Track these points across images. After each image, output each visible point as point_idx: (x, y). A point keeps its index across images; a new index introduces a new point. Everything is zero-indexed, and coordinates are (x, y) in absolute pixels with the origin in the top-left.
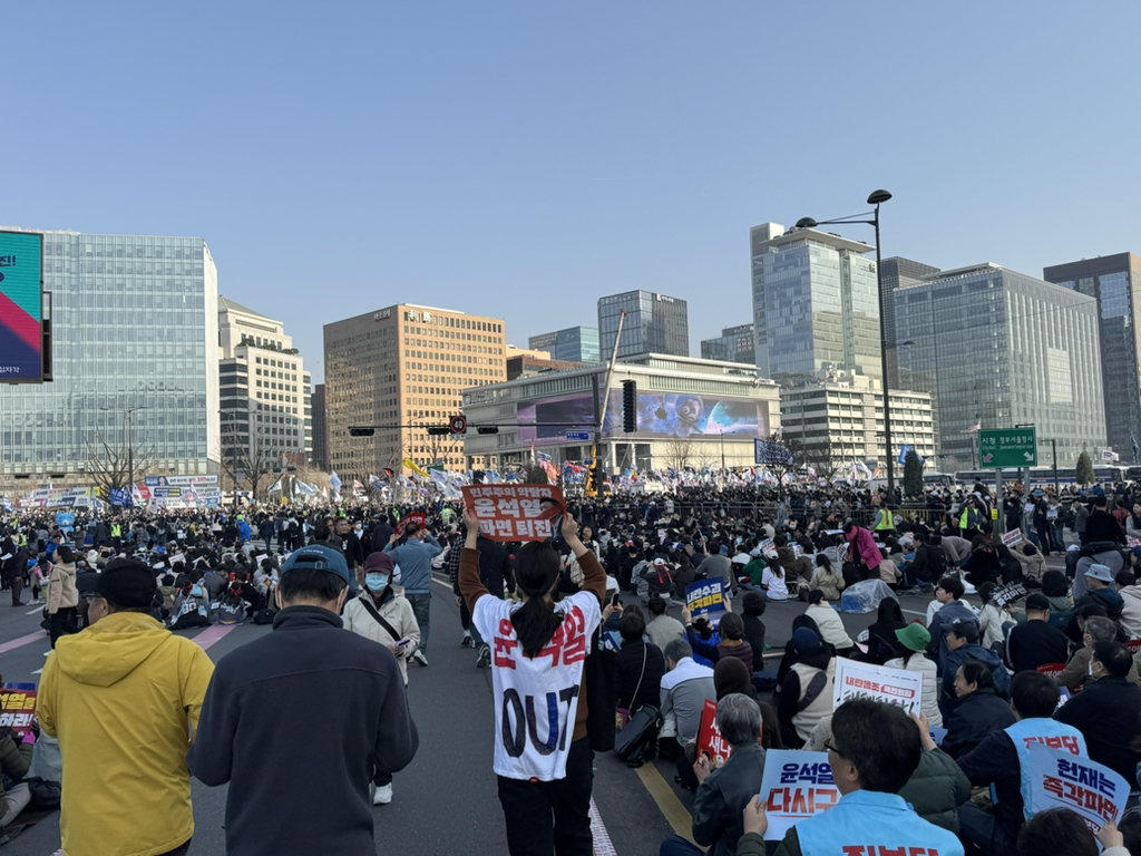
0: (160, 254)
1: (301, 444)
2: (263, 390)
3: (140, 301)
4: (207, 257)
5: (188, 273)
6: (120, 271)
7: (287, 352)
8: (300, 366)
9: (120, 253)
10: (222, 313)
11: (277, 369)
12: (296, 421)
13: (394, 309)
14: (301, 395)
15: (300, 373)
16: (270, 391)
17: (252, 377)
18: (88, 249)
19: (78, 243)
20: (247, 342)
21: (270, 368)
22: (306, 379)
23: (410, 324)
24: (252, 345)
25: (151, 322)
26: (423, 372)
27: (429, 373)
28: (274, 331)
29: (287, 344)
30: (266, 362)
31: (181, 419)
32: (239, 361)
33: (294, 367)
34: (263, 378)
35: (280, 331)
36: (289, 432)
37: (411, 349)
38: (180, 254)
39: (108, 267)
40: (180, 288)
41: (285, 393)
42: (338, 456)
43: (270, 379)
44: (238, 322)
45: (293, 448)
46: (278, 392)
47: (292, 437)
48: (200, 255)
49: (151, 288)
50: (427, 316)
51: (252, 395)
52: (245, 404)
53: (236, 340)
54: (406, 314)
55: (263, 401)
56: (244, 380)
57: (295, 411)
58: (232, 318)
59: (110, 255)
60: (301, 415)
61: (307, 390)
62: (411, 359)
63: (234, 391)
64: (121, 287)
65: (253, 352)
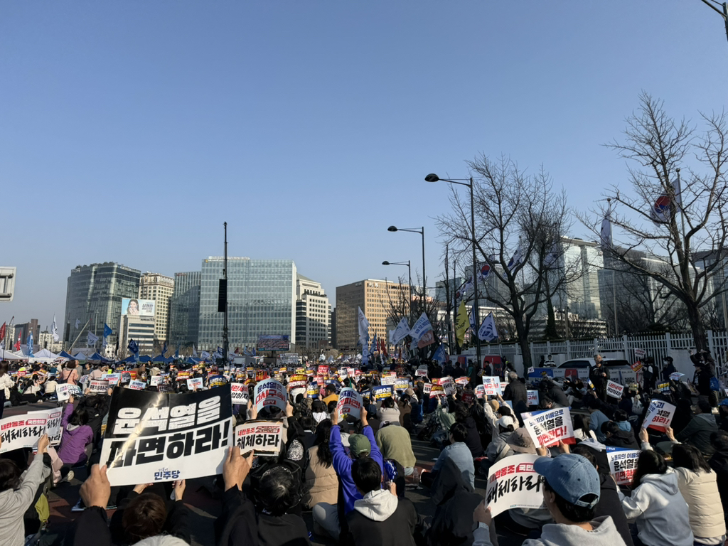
0: (277, 266)
1: (327, 335)
2: (312, 312)
3: (269, 283)
4: (293, 265)
5: (287, 273)
6: (263, 272)
7: (322, 296)
8: (327, 302)
9: (263, 266)
10: (298, 281)
11: (318, 304)
12: (325, 326)
13: (363, 282)
14: (327, 314)
15: (327, 305)
16: (315, 313)
17: (308, 307)
18: (252, 265)
19: (249, 263)
20: (306, 293)
21: (315, 303)
22: (330, 307)
23: (370, 288)
24: (308, 294)
25: (273, 291)
26: (374, 308)
27: (377, 308)
28: (317, 287)
29: (322, 293)
30: (313, 301)
31: (282, 328)
32: (303, 301)
33: (325, 302)
34: (312, 308)
35: (320, 287)
36: (322, 330)
37: (369, 298)
38: (284, 266)
39: (259, 271)
40: (283, 278)
41: (320, 313)
42: (341, 341)
43: (315, 308)
44: (303, 284)
45: (323, 337)
46: (318, 313)
47: (323, 333)
48: (291, 266)
49: (273, 279)
50: (376, 284)
51: (308, 316)
52: (305, 318)
53: (302, 292)
54: (368, 284)
55: (312, 317)
56: (305, 309)
57: (324, 321)
58: (301, 283)
59: (260, 267)
60: (327, 323)
61: (330, 312)
62: (369, 303)
63: (301, 313)
64: (263, 278)
65: (309, 297)
